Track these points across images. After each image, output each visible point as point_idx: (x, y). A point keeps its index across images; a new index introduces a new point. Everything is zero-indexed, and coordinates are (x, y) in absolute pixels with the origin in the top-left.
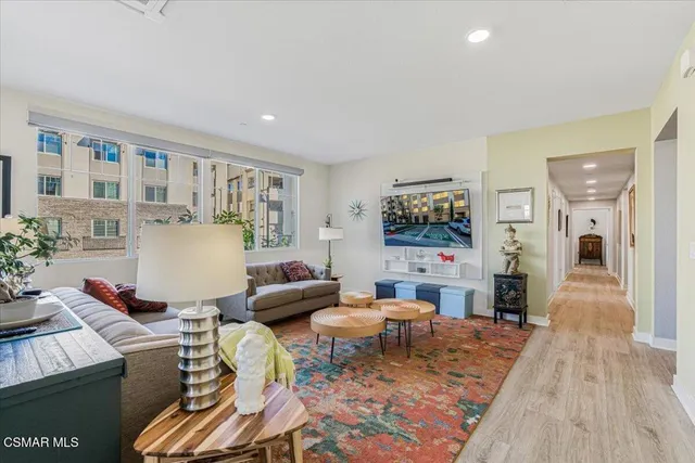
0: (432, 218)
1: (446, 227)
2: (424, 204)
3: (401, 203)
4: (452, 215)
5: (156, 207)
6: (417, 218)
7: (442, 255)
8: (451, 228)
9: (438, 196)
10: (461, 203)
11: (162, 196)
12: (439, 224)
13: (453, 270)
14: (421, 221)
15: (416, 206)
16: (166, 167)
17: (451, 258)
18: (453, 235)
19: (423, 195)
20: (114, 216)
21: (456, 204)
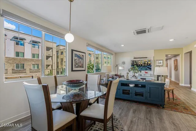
0: (143, 65)
1: (146, 67)
2: (141, 62)
3: (136, 62)
4: (148, 64)
5: (36, 60)
6: (139, 65)
7: (145, 72)
8: (147, 67)
9: (145, 61)
10: (150, 62)
11: (37, 57)
12: (145, 66)
13: (147, 75)
14: (140, 65)
15: (139, 62)
16: (39, 48)
17: (147, 73)
18: (147, 68)
19: (141, 60)
20: (22, 62)
21: (149, 62)
